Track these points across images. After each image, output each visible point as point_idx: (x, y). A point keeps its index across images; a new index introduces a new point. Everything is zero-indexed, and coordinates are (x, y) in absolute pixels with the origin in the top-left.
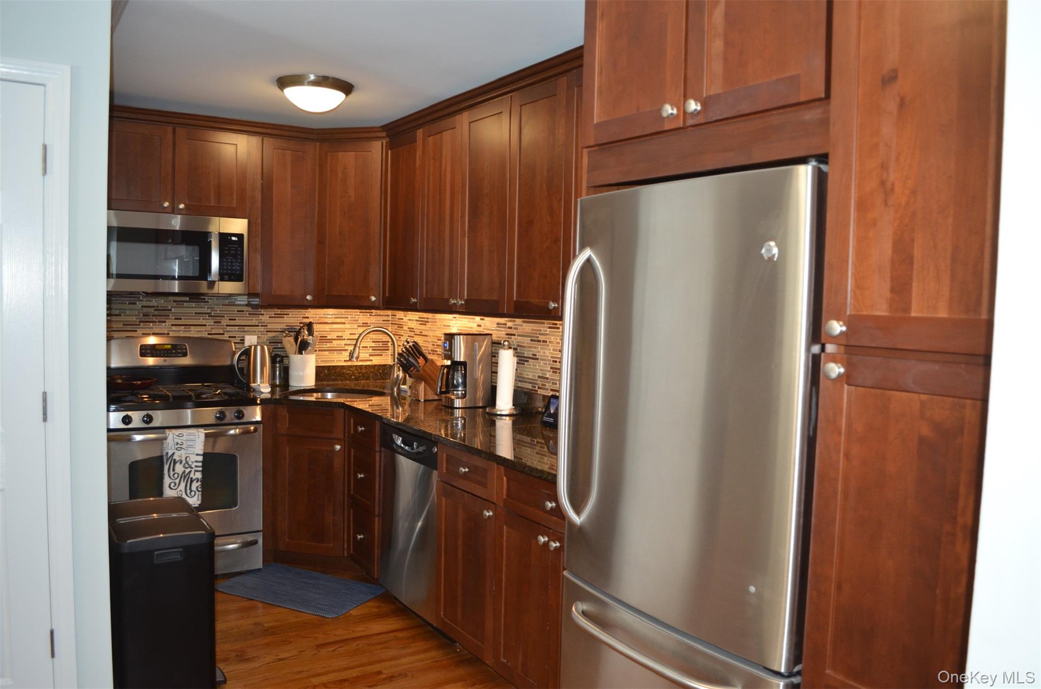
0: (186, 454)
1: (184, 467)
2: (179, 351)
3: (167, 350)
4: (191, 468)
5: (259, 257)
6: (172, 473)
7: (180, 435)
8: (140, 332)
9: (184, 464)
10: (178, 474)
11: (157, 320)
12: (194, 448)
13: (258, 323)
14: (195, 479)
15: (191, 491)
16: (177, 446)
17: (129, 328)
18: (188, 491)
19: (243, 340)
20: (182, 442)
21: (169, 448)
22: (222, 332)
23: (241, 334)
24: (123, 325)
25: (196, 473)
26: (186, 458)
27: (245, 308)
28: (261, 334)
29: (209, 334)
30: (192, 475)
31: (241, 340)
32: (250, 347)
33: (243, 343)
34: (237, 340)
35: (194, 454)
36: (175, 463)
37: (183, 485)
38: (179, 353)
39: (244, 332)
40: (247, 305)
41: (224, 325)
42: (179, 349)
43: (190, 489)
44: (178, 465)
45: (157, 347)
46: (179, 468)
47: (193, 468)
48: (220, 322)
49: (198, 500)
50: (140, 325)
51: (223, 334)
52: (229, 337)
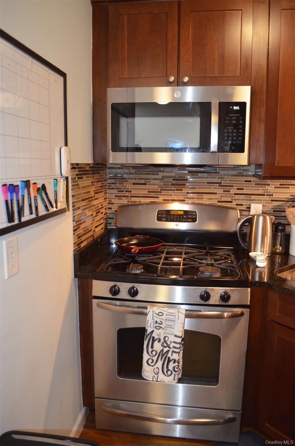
0: (164, 333)
1: (162, 345)
2: (190, 216)
3: (180, 215)
4: (169, 347)
5: (262, 127)
6: (150, 350)
7: (160, 314)
8: (161, 199)
9: (163, 343)
10: (156, 352)
11: (175, 189)
12: (173, 328)
13: (264, 192)
14: (172, 360)
15: (168, 370)
16: (155, 325)
17: (152, 195)
18: (165, 370)
19: (250, 208)
20: (161, 321)
21: (149, 325)
22: (230, 200)
23: (248, 203)
24: (148, 192)
25: (174, 354)
26: (165, 337)
27: (252, 179)
28: (266, 203)
29: (218, 202)
30: (169, 355)
31: (247, 208)
32: (253, 216)
33: (250, 211)
34: (243, 208)
35: (173, 334)
36: (154, 340)
37: (160, 364)
38: (190, 218)
39: (251, 200)
40: (253, 176)
41: (232, 194)
42: (190, 215)
43: (167, 367)
44: (156, 343)
45: (172, 213)
46: (158, 347)
47: (171, 348)
48: (229, 191)
49: (174, 380)
50: (161, 192)
51: (232, 202)
52: (237, 205)
